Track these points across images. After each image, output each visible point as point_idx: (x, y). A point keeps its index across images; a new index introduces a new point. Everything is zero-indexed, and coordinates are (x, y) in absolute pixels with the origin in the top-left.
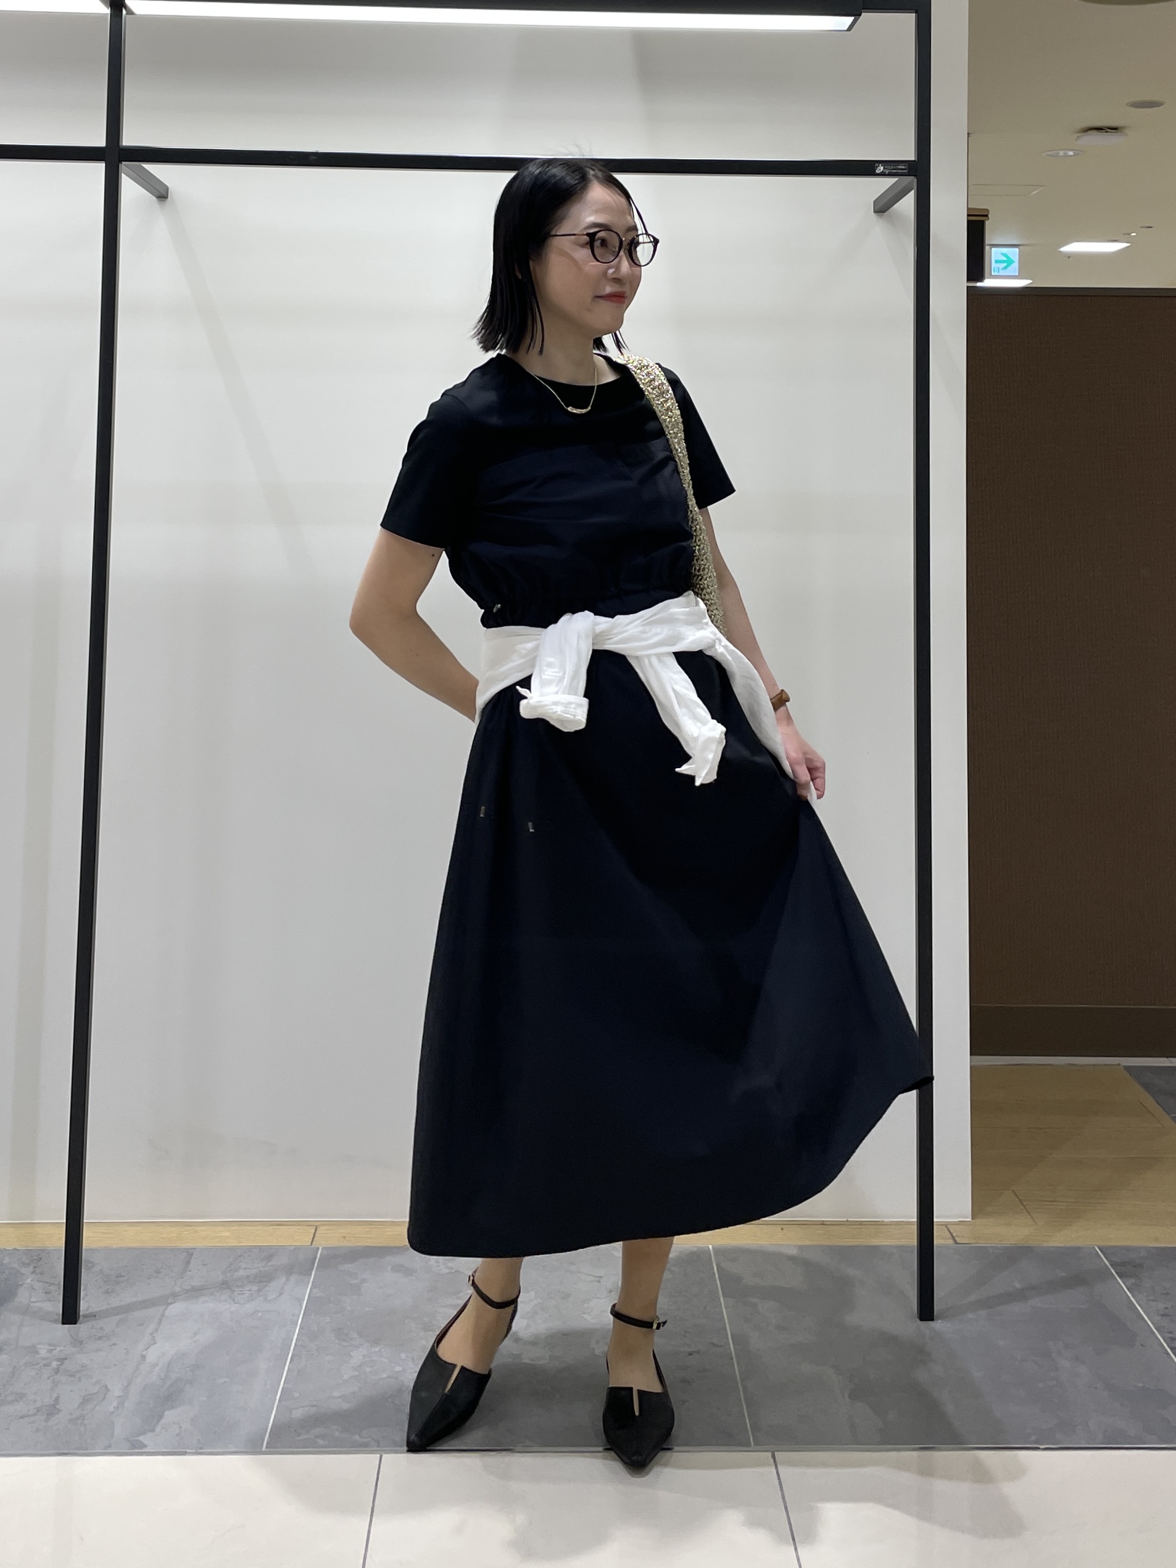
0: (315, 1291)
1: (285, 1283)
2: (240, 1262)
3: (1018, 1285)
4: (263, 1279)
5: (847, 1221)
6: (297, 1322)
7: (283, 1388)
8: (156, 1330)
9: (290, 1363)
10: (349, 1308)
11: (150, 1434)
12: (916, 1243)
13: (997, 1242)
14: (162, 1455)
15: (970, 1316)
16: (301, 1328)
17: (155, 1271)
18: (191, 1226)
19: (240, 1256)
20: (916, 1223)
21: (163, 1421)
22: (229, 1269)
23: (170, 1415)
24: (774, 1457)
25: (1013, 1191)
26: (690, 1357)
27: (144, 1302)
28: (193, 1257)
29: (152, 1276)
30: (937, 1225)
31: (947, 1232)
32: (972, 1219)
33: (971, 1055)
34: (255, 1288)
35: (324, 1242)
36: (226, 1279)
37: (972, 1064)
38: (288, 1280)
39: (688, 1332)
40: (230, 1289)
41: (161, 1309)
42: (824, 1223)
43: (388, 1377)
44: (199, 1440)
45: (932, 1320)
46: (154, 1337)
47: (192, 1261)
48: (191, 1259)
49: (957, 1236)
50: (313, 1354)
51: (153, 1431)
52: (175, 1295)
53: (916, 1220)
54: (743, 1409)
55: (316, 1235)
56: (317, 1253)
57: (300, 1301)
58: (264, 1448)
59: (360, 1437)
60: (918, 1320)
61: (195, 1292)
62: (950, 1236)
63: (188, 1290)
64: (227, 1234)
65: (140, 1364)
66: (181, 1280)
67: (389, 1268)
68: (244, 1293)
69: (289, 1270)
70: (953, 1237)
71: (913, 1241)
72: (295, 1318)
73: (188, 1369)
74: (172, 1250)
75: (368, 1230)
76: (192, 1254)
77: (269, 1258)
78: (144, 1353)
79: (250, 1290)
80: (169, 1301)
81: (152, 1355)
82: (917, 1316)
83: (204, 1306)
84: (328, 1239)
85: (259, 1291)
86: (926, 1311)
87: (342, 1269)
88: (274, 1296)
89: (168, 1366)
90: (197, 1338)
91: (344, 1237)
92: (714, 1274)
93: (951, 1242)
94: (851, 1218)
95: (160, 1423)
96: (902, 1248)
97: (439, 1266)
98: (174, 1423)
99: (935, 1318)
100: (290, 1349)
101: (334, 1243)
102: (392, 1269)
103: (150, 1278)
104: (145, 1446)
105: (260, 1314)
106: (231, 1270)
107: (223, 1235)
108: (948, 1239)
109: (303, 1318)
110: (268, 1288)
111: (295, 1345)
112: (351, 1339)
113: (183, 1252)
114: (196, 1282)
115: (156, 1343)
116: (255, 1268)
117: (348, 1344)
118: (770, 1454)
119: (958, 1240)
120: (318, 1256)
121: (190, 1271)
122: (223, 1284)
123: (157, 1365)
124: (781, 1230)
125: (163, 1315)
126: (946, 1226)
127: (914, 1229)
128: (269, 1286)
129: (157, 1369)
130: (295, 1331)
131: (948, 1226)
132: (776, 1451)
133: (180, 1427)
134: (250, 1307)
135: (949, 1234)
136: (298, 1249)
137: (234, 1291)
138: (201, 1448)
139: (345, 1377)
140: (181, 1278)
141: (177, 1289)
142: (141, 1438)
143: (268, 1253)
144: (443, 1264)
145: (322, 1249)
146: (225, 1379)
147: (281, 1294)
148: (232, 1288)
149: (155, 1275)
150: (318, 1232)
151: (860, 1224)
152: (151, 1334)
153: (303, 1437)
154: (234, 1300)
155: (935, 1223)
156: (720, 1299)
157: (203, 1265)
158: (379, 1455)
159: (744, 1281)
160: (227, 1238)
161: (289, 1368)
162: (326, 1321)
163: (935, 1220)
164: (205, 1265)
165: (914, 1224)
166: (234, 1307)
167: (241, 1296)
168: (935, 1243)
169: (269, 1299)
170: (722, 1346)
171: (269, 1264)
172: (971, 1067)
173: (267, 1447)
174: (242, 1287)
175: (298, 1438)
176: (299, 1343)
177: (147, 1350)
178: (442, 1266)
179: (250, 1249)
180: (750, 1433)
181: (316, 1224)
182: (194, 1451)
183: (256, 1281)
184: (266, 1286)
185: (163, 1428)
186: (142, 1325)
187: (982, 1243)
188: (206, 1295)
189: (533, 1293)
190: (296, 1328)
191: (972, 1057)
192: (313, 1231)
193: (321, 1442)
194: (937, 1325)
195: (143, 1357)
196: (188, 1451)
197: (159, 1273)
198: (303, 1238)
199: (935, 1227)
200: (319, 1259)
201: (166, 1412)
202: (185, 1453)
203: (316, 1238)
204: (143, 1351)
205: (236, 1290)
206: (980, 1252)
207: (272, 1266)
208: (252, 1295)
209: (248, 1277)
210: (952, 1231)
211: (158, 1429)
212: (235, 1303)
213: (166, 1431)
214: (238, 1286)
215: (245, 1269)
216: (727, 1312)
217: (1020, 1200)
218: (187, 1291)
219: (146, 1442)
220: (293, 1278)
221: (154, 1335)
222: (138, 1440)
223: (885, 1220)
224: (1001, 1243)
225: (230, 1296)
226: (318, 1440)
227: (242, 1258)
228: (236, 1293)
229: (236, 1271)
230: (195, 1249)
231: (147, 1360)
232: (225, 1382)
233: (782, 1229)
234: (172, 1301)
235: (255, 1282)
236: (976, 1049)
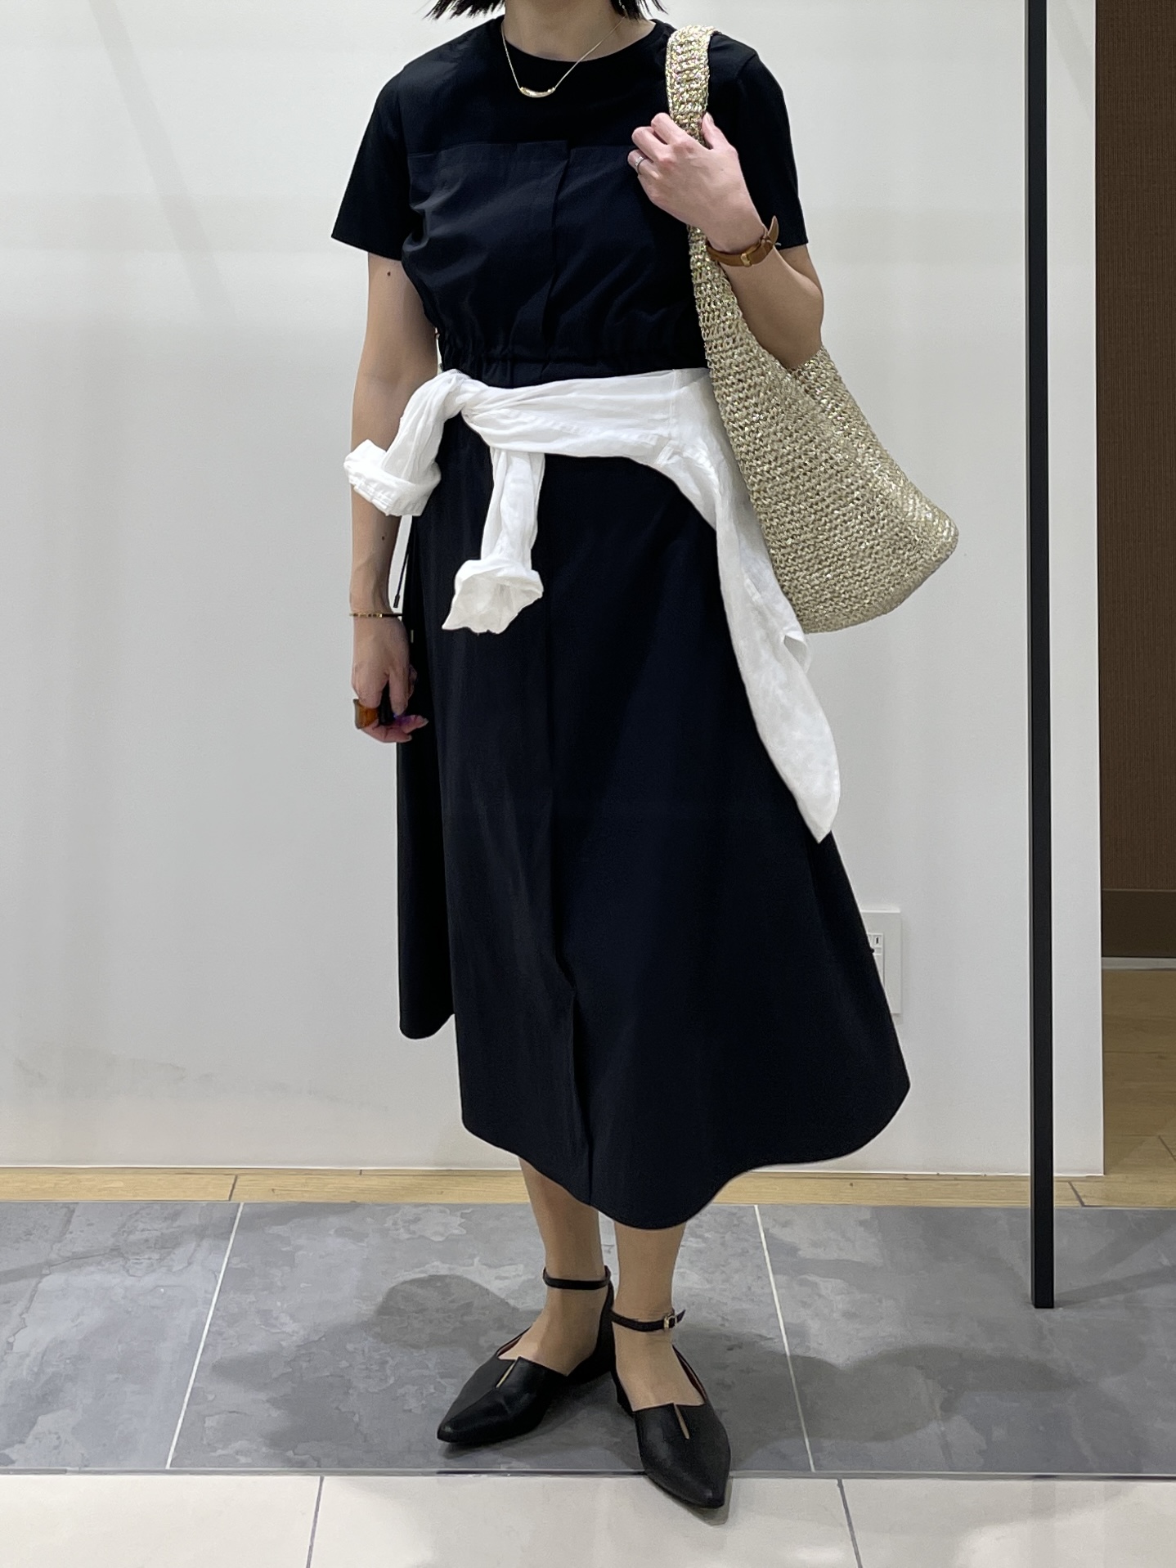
0: (235, 1260)
1: (195, 1250)
2: (136, 1221)
3: (1165, 1262)
4: (166, 1245)
5: (938, 1175)
6: (211, 1301)
7: (192, 1389)
8: (27, 1309)
9: (202, 1354)
10: (279, 1284)
11: (17, 1446)
12: (1029, 1205)
13: (1138, 1205)
14: (36, 1474)
15: (1103, 1300)
16: (216, 1309)
17: (25, 1232)
18: (71, 1174)
19: (136, 1214)
20: (1029, 1179)
21: (37, 1429)
22: (122, 1230)
23: (45, 1422)
24: (840, 1485)
25: (1159, 1137)
26: (731, 1352)
27: (11, 1271)
28: (76, 1214)
29: (21, 1238)
30: (1058, 1181)
31: (1071, 1190)
32: (1104, 1174)
33: (1103, 956)
34: (156, 1256)
35: (246, 1197)
36: (117, 1244)
37: (1105, 967)
38: (199, 1246)
39: (727, 1320)
40: (125, 1258)
41: (33, 1282)
42: (907, 1177)
43: (331, 1375)
44: (83, 1455)
45: (1052, 1307)
46: (24, 1319)
47: (74, 1220)
48: (71, 1217)
49: (1085, 1196)
50: (232, 1344)
51: (22, 1442)
52: (50, 1264)
53: (1029, 1174)
54: (800, 1423)
55: (236, 1186)
56: (237, 1211)
57: (215, 1273)
58: (168, 1467)
59: (295, 1454)
60: (1032, 1307)
61: (77, 1261)
62: (1074, 1196)
63: (68, 1257)
64: (122, 1184)
65: (6, 1353)
66: (59, 1245)
67: (332, 1232)
68: (142, 1263)
69: (200, 1233)
70: (1079, 1198)
71: (1026, 1201)
72: (209, 1296)
73: (68, 1361)
74: (47, 1205)
75: (304, 1181)
76: (73, 1211)
77: (175, 1216)
78: (11, 1340)
79: (149, 1259)
80: (44, 1272)
81: (22, 1342)
82: (1030, 1301)
83: (91, 1278)
84: (251, 1193)
85: (161, 1259)
86: (1043, 1296)
87: (271, 1232)
88: (181, 1267)
89: (42, 1358)
90: (79, 1320)
91: (273, 1190)
92: (761, 1243)
93: (1077, 1203)
94: (943, 1171)
95: (32, 1432)
96: (1011, 1212)
97: (397, 1230)
98: (50, 1433)
99: (1055, 1305)
100: (201, 1337)
101: (258, 1198)
102: (336, 1231)
103: (19, 1242)
104: (13, 1462)
105: (162, 1290)
106: (124, 1231)
107: (112, 1185)
108: (1071, 1200)
109: (219, 1295)
110: (172, 1256)
111: (209, 1331)
112: (282, 1324)
113: (62, 1208)
114: (79, 1248)
115: (26, 1326)
116: (157, 1230)
117: (279, 1331)
118: (836, 1481)
119: (1084, 1200)
120: (239, 1215)
121: (71, 1233)
122: (112, 1250)
123: (28, 1355)
124: (849, 1187)
125: (35, 1290)
126: (1070, 1182)
127: (1027, 1187)
128: (174, 1254)
129: (28, 1361)
130: (208, 1314)
131: (1073, 1183)
132: (844, 1478)
133: (59, 1438)
134: (149, 1281)
135: (1073, 1194)
136: (212, 1205)
137: (129, 1260)
138: (86, 1466)
139: (275, 1375)
140: (60, 1242)
141: (53, 1256)
142: (7, 1451)
143: (173, 1211)
144: (403, 1227)
145: (245, 1204)
146: (116, 1376)
147: (190, 1264)
148: (126, 1255)
149: (25, 1238)
150: (238, 1183)
151: (956, 1180)
152: (21, 1315)
153: (220, 1452)
154: (128, 1271)
155: (1054, 1179)
156: (768, 1277)
157: (89, 1225)
158: (319, 1478)
159: (800, 1253)
160: (119, 1189)
161: (200, 1363)
162: (248, 1300)
163: (1055, 1174)
164: (92, 1225)
165: (1027, 1180)
166: (129, 1281)
167: (137, 1266)
168: (1054, 1205)
169: (174, 1270)
170: (771, 1339)
171: (175, 1225)
172: (1103, 971)
173: (171, 1466)
174: (138, 1254)
175: (213, 1454)
176: (214, 1329)
177: (14, 1335)
178: (402, 1230)
179: (150, 1204)
180: (809, 1452)
181: (237, 1172)
182: (77, 1469)
183: (157, 1246)
184: (169, 1254)
185: (36, 1438)
186: (8, 1302)
187: (1117, 1206)
188: (92, 1264)
189: (521, 1267)
190: (209, 1309)
191: (1104, 958)
192: (233, 1181)
193: (243, 1460)
194: (1055, 1314)
195: (10, 1345)
196: (68, 1468)
197: (31, 1235)
198: (218, 1191)
199: (1055, 1184)
200: (240, 1219)
201: (40, 1418)
202: (65, 1472)
203: (235, 1190)
204: (10, 1337)
205: (130, 1258)
206: (1114, 1218)
207: (179, 1226)
208: (152, 1265)
209: (147, 1241)
210: (1077, 1190)
211: (30, 1440)
212: (131, 1276)
213: (40, 1442)
214: (134, 1254)
215: (143, 1230)
216: (778, 1294)
217: (1168, 1149)
218: (68, 1259)
219: (14, 1457)
220: (206, 1243)
221: (24, 1316)
222: (5, 1455)
223: (988, 1174)
224: (1144, 1205)
225: (124, 1267)
226: (238, 1457)
227: (139, 1216)
228: (130, 1263)
229: (130, 1233)
230: (77, 1203)
231: (15, 1349)
232: (118, 1378)
233: (851, 1185)
234: (48, 1272)
235: (155, 1248)
236: (1110, 947)
